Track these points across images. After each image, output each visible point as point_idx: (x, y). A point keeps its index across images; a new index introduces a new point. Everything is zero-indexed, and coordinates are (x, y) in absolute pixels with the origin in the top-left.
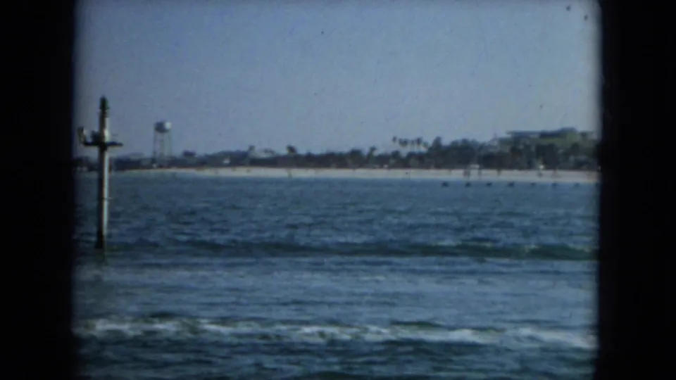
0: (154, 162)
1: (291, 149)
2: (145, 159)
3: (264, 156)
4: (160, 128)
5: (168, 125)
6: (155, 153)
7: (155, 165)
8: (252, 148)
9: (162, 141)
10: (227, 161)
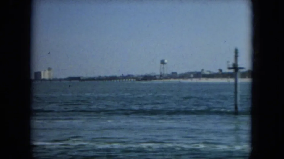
0: (161, 77)
1: (220, 70)
2: (158, 75)
3: (208, 73)
4: (163, 62)
5: (166, 61)
6: (161, 73)
7: (162, 78)
8: (203, 70)
9: (164, 68)
10: (192, 76)
